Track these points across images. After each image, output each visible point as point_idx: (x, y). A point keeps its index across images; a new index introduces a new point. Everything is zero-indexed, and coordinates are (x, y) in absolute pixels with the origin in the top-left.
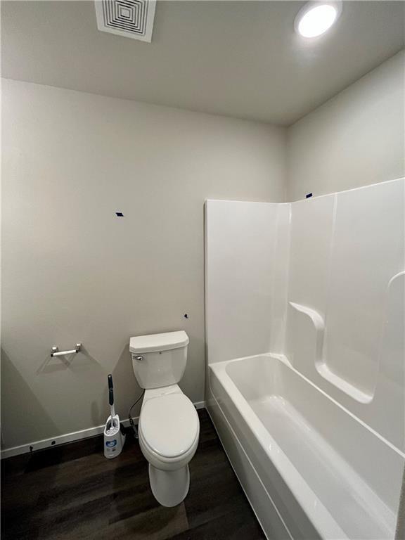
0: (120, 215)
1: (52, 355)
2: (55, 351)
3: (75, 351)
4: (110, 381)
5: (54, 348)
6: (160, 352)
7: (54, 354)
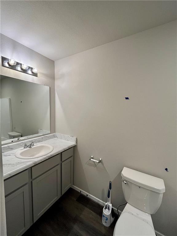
0: (127, 98)
1: (90, 159)
2: (92, 158)
3: (98, 161)
4: (110, 184)
5: (92, 157)
6: (140, 187)
7: (91, 159)
